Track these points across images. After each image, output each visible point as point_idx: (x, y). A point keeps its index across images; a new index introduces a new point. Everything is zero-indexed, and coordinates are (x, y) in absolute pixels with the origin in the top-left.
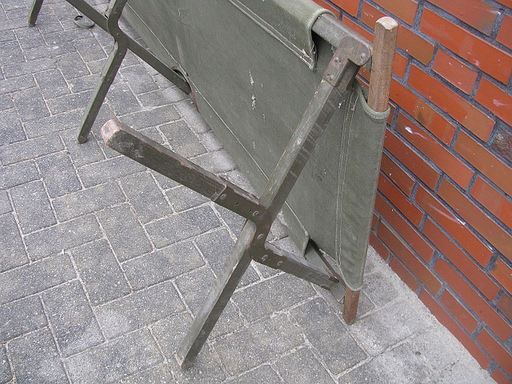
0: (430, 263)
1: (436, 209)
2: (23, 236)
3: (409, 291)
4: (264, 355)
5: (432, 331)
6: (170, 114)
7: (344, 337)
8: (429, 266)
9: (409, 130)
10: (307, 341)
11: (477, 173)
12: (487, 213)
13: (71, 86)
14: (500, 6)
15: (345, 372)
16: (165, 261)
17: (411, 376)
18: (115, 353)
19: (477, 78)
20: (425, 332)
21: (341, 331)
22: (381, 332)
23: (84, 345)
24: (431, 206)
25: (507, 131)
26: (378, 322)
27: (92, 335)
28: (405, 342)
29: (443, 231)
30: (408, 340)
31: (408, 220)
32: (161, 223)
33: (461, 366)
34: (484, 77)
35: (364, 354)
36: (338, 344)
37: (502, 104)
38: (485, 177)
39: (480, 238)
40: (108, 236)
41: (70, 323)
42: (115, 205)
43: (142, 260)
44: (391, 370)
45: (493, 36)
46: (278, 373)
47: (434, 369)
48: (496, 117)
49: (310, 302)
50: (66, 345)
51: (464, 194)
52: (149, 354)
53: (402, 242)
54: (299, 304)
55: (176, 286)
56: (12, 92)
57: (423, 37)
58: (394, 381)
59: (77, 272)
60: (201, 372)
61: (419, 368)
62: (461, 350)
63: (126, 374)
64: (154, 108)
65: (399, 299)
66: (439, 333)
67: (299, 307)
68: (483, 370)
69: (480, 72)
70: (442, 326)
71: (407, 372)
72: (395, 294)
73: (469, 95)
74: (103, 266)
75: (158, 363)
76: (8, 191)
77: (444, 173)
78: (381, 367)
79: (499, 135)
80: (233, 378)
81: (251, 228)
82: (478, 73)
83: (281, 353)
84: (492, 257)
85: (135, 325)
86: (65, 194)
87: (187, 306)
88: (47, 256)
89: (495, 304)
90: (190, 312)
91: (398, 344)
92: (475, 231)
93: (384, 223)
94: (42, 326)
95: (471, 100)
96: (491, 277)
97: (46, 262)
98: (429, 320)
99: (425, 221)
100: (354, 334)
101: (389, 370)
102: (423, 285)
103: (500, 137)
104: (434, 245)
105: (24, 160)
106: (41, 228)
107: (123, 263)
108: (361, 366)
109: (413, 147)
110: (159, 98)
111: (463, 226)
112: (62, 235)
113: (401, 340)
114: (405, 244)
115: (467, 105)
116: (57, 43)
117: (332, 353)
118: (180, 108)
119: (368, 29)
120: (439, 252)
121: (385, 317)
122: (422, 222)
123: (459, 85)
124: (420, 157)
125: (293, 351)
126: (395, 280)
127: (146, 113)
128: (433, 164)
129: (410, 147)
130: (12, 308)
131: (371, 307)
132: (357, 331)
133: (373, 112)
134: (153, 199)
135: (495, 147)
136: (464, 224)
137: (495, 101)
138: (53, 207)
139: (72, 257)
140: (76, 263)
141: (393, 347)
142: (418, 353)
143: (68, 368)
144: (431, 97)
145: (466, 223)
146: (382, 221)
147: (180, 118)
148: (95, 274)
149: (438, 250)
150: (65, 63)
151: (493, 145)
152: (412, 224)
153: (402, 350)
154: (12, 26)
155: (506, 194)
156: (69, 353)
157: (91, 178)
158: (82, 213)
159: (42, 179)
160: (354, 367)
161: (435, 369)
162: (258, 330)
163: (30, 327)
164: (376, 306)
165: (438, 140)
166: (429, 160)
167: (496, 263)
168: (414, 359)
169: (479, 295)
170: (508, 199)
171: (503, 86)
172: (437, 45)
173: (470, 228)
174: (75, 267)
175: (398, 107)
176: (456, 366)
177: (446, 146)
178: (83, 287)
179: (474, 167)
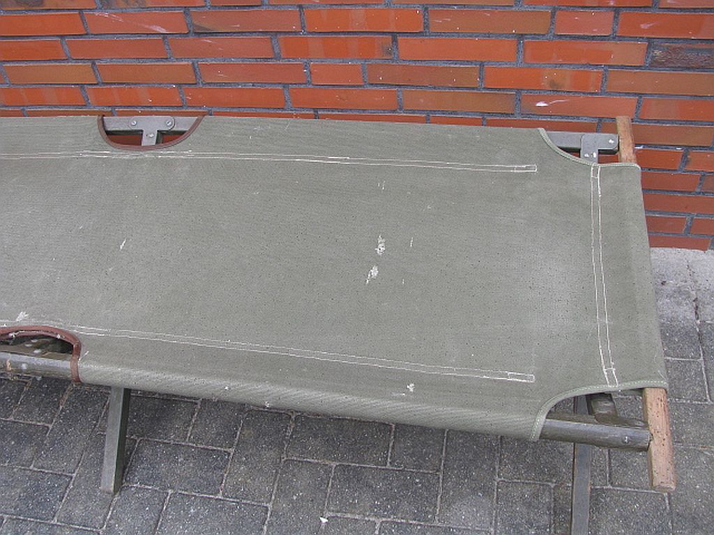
9: (541, 104)
11: (641, 97)
12: (664, 123)
17: (684, 302)
19: (615, 16)
25: (663, 44)
34: (623, 11)
37: (651, 25)
38: (651, 95)
39: (665, 148)
40: (335, 459)
42: (290, 429)
43: (399, 441)
44: (669, 311)
47: (685, 282)
48: (648, 38)
51: (633, 122)
57: (533, 9)
58: (681, 316)
59: (366, 519)
62: (679, 252)
68: (706, 252)
69: (617, 9)
71: (678, 302)
73: (610, 36)
77: (601, 118)
79: (656, 51)
82: (615, 11)
84: (683, 155)
86: (222, 475)
89: (698, 190)
95: (614, 38)
96: (687, 171)
103: (657, 53)
106: (262, 529)
107: (388, 463)
112: (295, 509)
115: (609, 46)
123: (594, 32)
124: (566, 120)
128: (585, 118)
129: (549, 119)
135: (655, 64)
136: (641, 147)
137: (642, 26)
138: (236, 500)
139: (339, 515)
140: (352, 513)
144: (561, 60)
145: (644, 144)
148: (387, 500)
151: (650, 63)
158: (274, 471)
159: (170, 492)
165: (584, 93)
166: (578, 118)
167: (689, 157)
168: (668, 288)
169: (679, 195)
170: (685, 98)
171: (647, 9)
172: (554, 8)
173: (649, 147)
174: (357, 517)
175: (519, 91)
176: (692, 266)
177: (596, 94)
178: (397, 520)
179: (636, 94)
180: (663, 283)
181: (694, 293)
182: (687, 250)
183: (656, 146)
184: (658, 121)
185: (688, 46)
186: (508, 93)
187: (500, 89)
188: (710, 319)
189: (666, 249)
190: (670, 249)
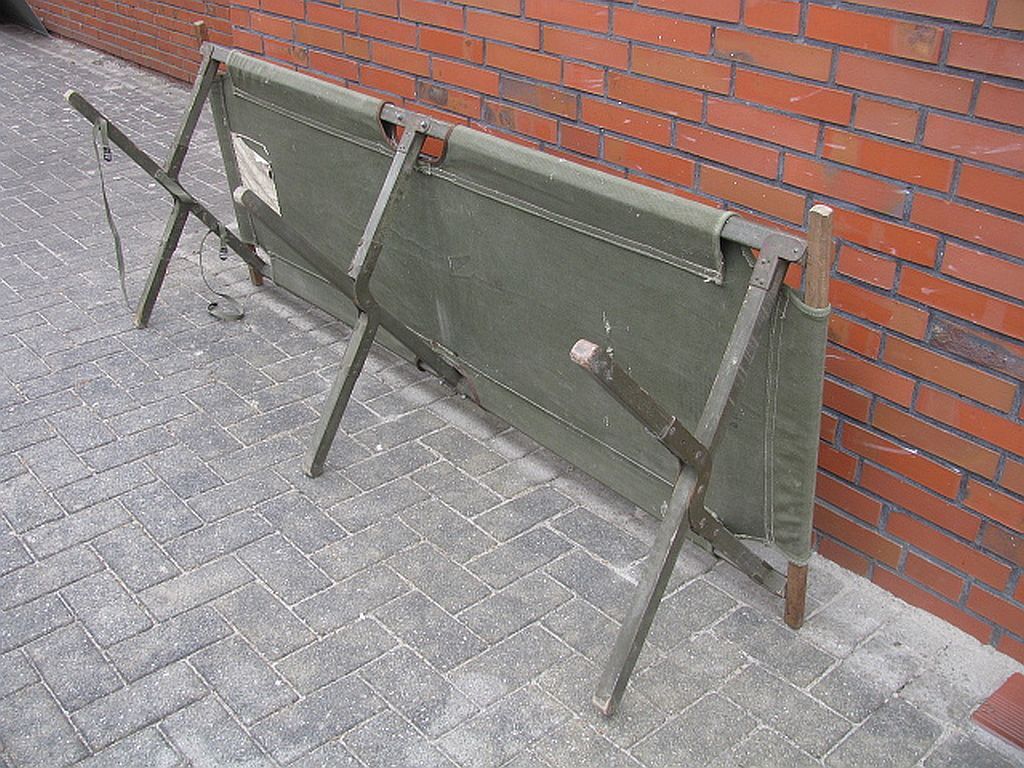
0: (879, 525)
1: (873, 446)
2: (290, 608)
3: (856, 577)
4: (703, 684)
5: (905, 616)
6: (427, 422)
7: (796, 643)
8: (878, 530)
10: (750, 658)
11: (919, 382)
12: (943, 428)
13: (254, 404)
14: (907, 185)
15: (815, 683)
16: (516, 603)
17: (899, 670)
18: (503, 720)
19: (897, 269)
20: (895, 620)
21: (788, 638)
22: (841, 630)
23: (453, 720)
24: (867, 445)
25: (944, 320)
26: (832, 619)
27: (459, 707)
28: (875, 635)
29: (890, 473)
30: (877, 632)
31: (837, 476)
32: (487, 558)
33: (956, 646)
34: (905, 265)
35: (829, 658)
36: (793, 654)
37: (932, 291)
38: (931, 383)
39: (941, 463)
40: (420, 587)
41: (421, 698)
42: (409, 547)
43: (484, 606)
44: (872, 668)
45: (906, 218)
46: (729, 700)
48: (928, 307)
49: (735, 614)
50: (428, 724)
51: (908, 413)
52: (550, 712)
53: (833, 510)
54: (721, 619)
55: (546, 629)
56: (164, 424)
58: (880, 679)
59: (395, 637)
60: (630, 718)
61: (906, 660)
63: (530, 742)
64: (400, 416)
65: (847, 589)
66: (914, 617)
67: (722, 622)
69: (899, 261)
71: (893, 666)
72: (840, 585)
73: (889, 291)
74: (432, 623)
75: (566, 720)
76: (234, 554)
77: (875, 395)
78: (857, 667)
79: (937, 328)
80: (673, 718)
81: (688, 481)
82: (897, 262)
83: (724, 677)
84: (961, 483)
85: (513, 683)
86: (325, 545)
87: (573, 649)
88: (341, 626)
89: (978, 543)
90: (581, 655)
91: (867, 640)
92: (932, 456)
94: (382, 709)
95: (894, 296)
96: (966, 508)
97: (344, 634)
98: (897, 605)
99: (862, 469)
100: (808, 639)
101: (869, 669)
102: (875, 561)
104: (881, 497)
105: (237, 511)
106: (312, 593)
107: (458, 614)
108: (832, 672)
109: (828, 375)
110: (400, 403)
111: (915, 455)
112: (350, 597)
113: (870, 634)
114: (837, 512)
115: (889, 303)
116: (197, 347)
117: (789, 665)
118: (439, 411)
119: (796, 225)
120: (889, 505)
121: (838, 612)
122: (856, 471)
123: (875, 281)
124: (840, 385)
125: (738, 671)
126: (834, 569)
127: (391, 425)
128: (859, 388)
130: (325, 696)
131: (815, 606)
132: (808, 634)
133: (815, 311)
134: (460, 532)
135: (935, 344)
136: (916, 453)
137: (924, 290)
139: (379, 621)
140: (389, 626)
141: (863, 643)
142: (897, 644)
143: (445, 750)
144: (840, 306)
145: (919, 449)
147: (445, 424)
149: (887, 501)
150: (226, 372)
151: (931, 340)
152: (844, 480)
153: (876, 645)
154: (110, 332)
155: (961, 396)
156: (437, 732)
157: (354, 519)
158: (365, 565)
159: (278, 532)
160: (824, 675)
161: (925, 656)
162: (681, 658)
163: (365, 713)
164: (821, 603)
167: (968, 487)
168: (896, 651)
169: (956, 540)
171: (929, 270)
172: (839, 241)
174: (389, 632)
178: (416, 653)
179: (913, 375)
181: (923, 670)
184: (936, 422)
185: (971, 331)
188: (912, 699)
189: (936, 618)
190: (940, 620)
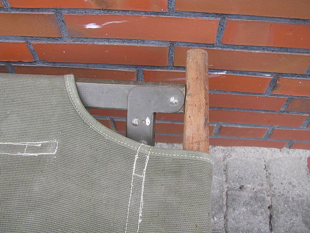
5: (229, 159)
9: (92, 26)
11: (224, 18)
12: (253, 50)
28: (225, 189)
33: (270, 162)
38: (238, 16)
39: (253, 74)
44: (245, 223)
47: (262, 186)
51: (214, 47)
58: (256, 229)
61: (256, 198)
62: (258, 151)
68: (282, 150)
70: (230, 148)
71: (254, 211)
77: (173, 43)
89: (284, 110)
91: (225, 197)
93: (119, 120)
98: (218, 153)
109: (111, 40)
111: (225, 75)
113: (222, 191)
128: (152, 42)
136: (224, 73)
145: (227, 70)
146: (115, 120)
153: (232, 199)
165: (145, 13)
166: (143, 41)
167: (278, 82)
168: (245, 195)
170: (283, 22)
173: (234, 73)
175: (58, 10)
176: (269, 167)
177: (162, 13)
179: (217, 14)
180: (241, 188)
181: (268, 199)
182: (265, 149)
183: (242, 72)
184: (246, 47)
186: (44, 13)
187: (32, 10)
189: (246, 148)
190: (250, 148)
